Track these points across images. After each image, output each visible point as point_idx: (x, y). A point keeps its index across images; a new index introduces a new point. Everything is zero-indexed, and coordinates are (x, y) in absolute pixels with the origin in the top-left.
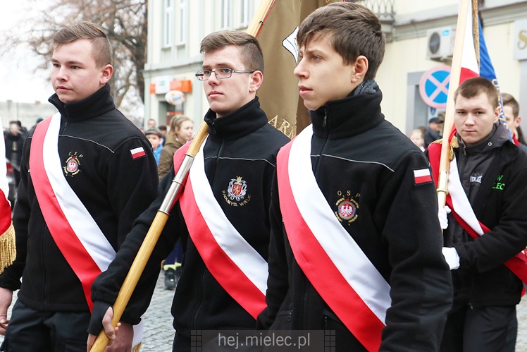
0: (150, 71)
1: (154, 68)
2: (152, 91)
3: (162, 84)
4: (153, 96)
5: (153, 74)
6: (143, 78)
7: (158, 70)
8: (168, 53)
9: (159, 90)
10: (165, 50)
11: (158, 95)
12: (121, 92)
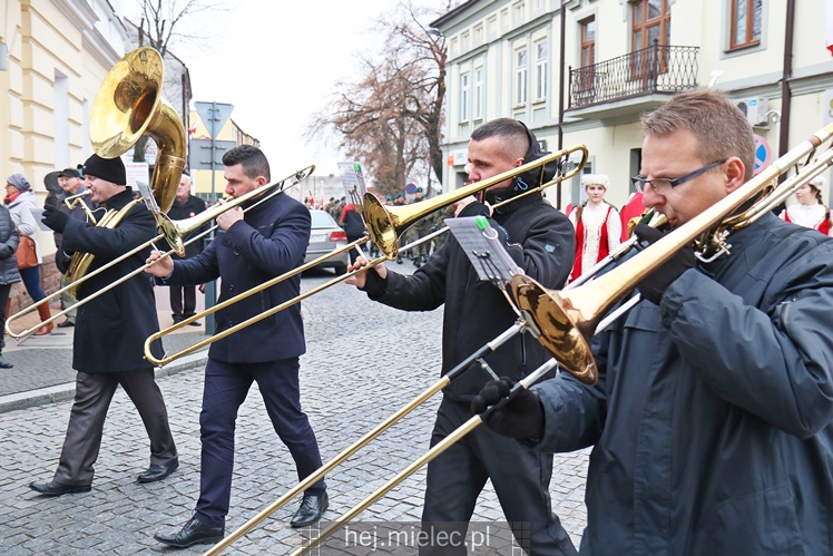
0: (447, 145)
1: (451, 142)
2: (450, 162)
3: (460, 156)
4: (451, 167)
5: (450, 148)
6: (441, 152)
7: (455, 144)
8: (465, 128)
9: (457, 162)
10: (462, 125)
11: (456, 167)
12: (409, 164)
